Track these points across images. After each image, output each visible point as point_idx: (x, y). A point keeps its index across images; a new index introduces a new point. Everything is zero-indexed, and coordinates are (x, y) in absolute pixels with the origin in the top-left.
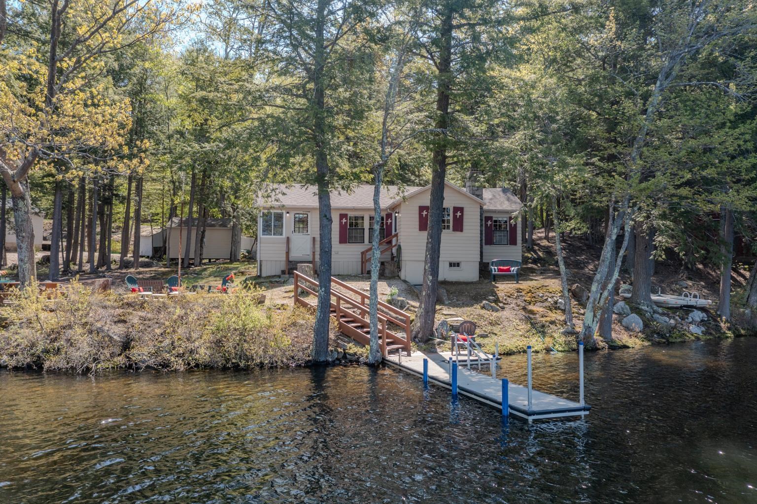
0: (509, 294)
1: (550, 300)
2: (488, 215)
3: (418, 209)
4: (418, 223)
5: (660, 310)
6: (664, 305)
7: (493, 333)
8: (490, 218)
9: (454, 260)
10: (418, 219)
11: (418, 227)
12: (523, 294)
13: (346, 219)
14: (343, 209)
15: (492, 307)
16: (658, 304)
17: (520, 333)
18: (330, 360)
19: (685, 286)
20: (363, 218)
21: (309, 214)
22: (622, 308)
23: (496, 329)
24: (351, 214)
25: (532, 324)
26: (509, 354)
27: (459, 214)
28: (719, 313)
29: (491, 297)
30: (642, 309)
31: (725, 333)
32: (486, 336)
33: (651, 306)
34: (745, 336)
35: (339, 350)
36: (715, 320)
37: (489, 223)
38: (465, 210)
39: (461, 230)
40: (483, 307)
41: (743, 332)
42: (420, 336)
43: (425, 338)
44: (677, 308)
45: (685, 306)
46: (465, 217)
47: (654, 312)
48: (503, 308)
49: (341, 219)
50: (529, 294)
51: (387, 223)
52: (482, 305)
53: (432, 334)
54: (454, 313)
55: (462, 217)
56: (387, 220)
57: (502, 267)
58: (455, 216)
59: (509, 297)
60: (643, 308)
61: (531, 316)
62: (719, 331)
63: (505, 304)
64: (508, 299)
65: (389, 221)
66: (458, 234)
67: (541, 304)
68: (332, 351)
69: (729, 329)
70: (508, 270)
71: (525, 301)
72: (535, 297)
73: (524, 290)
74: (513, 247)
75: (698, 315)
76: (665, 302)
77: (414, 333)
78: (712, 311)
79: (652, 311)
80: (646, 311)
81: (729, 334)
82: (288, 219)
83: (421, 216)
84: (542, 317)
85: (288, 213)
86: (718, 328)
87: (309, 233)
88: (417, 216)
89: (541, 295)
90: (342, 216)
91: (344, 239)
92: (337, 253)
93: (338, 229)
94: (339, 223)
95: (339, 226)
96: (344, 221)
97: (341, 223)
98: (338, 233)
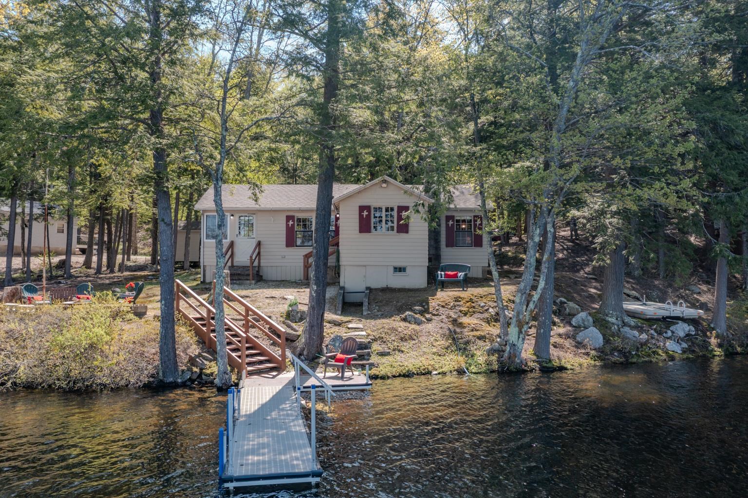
0: (443, 304)
1: (491, 310)
2: (450, 214)
3: (358, 209)
4: (358, 224)
5: (632, 322)
6: (642, 317)
7: (399, 351)
8: (452, 218)
9: (399, 264)
10: (358, 221)
11: (358, 228)
12: (461, 303)
13: (293, 221)
14: (288, 211)
15: (415, 318)
16: (632, 314)
17: (435, 350)
18: (179, 381)
19: (698, 291)
20: (309, 220)
21: (255, 216)
22: (583, 320)
23: (405, 346)
24: (298, 216)
25: (454, 339)
26: (408, 375)
27: (403, 213)
28: (712, 326)
29: (417, 308)
30: (608, 322)
31: (713, 350)
32: (388, 354)
33: (621, 317)
34: (741, 354)
35: (195, 369)
36: (705, 335)
37: (451, 223)
39: (407, 232)
40: (405, 320)
41: (739, 349)
42: (305, 353)
43: (311, 356)
44: (658, 320)
45: (668, 317)
47: (625, 324)
48: (429, 320)
49: (287, 221)
50: (468, 304)
52: (403, 316)
53: (320, 352)
54: (361, 326)
57: (449, 273)
58: (399, 216)
59: (443, 307)
60: (610, 319)
61: (458, 330)
62: (707, 348)
63: (434, 315)
64: (441, 309)
66: (403, 235)
67: (480, 316)
68: (183, 371)
69: (720, 346)
70: (456, 276)
71: (461, 311)
72: (474, 307)
73: (464, 298)
74: (478, 249)
75: (682, 329)
76: (642, 313)
77: (299, 349)
78: (705, 324)
79: (620, 323)
80: (613, 324)
81: (718, 351)
82: (233, 223)
83: (361, 216)
84: (472, 331)
85: (232, 215)
86: (706, 345)
87: (254, 236)
88: (358, 216)
89: (482, 304)
90: (289, 218)
91: (290, 242)
92: (284, 257)
93: (285, 232)
94: (285, 225)
95: (285, 229)
96: (291, 223)
97: (287, 225)
98: (285, 236)
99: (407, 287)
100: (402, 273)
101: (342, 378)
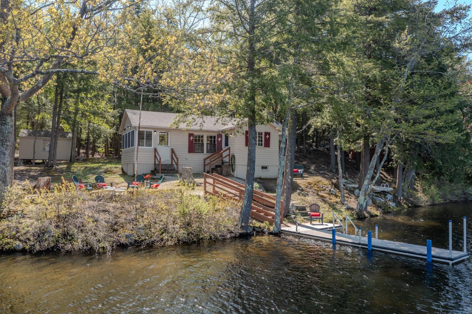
1: (327, 189)
3: (244, 132)
4: (244, 141)
9: (264, 165)
10: (244, 139)
11: (244, 144)
14: (191, 131)
15: (303, 194)
20: (202, 136)
21: (169, 133)
24: (196, 134)
25: (328, 204)
27: (268, 136)
29: (299, 188)
38: (271, 134)
39: (269, 147)
45: (382, 191)
46: (271, 138)
49: (190, 137)
50: (316, 186)
51: (218, 141)
55: (269, 138)
56: (218, 138)
58: (265, 138)
63: (307, 192)
65: (220, 139)
66: (267, 148)
67: (324, 192)
70: (297, 171)
71: (316, 190)
75: (390, 196)
82: (156, 136)
83: (246, 137)
84: (330, 199)
85: (155, 131)
87: (169, 145)
90: (190, 135)
91: (191, 150)
92: (187, 159)
93: (188, 144)
94: (188, 139)
95: (188, 142)
96: (192, 138)
97: (189, 139)
98: (188, 146)
99: (268, 177)
100: (265, 170)
101: (322, 225)
